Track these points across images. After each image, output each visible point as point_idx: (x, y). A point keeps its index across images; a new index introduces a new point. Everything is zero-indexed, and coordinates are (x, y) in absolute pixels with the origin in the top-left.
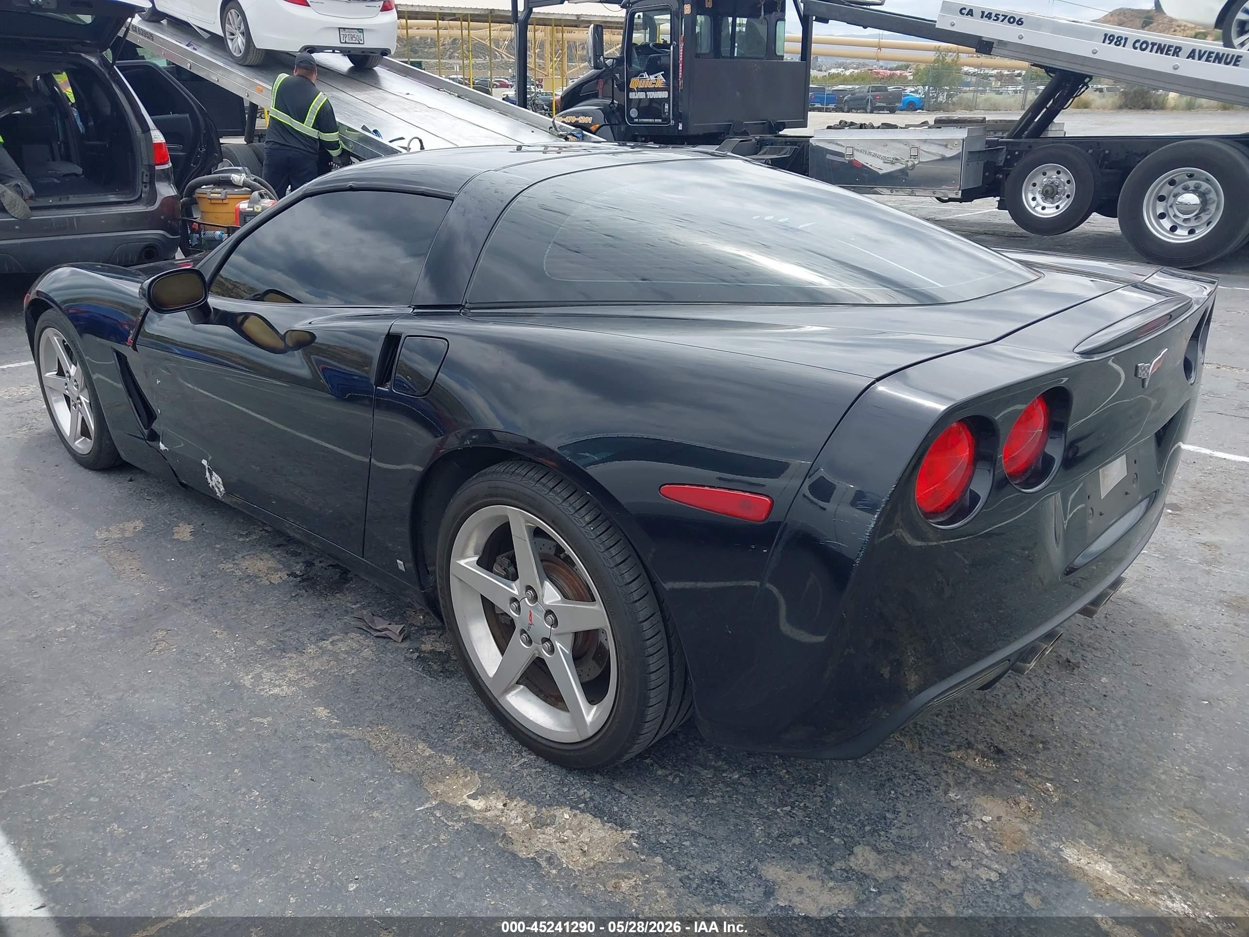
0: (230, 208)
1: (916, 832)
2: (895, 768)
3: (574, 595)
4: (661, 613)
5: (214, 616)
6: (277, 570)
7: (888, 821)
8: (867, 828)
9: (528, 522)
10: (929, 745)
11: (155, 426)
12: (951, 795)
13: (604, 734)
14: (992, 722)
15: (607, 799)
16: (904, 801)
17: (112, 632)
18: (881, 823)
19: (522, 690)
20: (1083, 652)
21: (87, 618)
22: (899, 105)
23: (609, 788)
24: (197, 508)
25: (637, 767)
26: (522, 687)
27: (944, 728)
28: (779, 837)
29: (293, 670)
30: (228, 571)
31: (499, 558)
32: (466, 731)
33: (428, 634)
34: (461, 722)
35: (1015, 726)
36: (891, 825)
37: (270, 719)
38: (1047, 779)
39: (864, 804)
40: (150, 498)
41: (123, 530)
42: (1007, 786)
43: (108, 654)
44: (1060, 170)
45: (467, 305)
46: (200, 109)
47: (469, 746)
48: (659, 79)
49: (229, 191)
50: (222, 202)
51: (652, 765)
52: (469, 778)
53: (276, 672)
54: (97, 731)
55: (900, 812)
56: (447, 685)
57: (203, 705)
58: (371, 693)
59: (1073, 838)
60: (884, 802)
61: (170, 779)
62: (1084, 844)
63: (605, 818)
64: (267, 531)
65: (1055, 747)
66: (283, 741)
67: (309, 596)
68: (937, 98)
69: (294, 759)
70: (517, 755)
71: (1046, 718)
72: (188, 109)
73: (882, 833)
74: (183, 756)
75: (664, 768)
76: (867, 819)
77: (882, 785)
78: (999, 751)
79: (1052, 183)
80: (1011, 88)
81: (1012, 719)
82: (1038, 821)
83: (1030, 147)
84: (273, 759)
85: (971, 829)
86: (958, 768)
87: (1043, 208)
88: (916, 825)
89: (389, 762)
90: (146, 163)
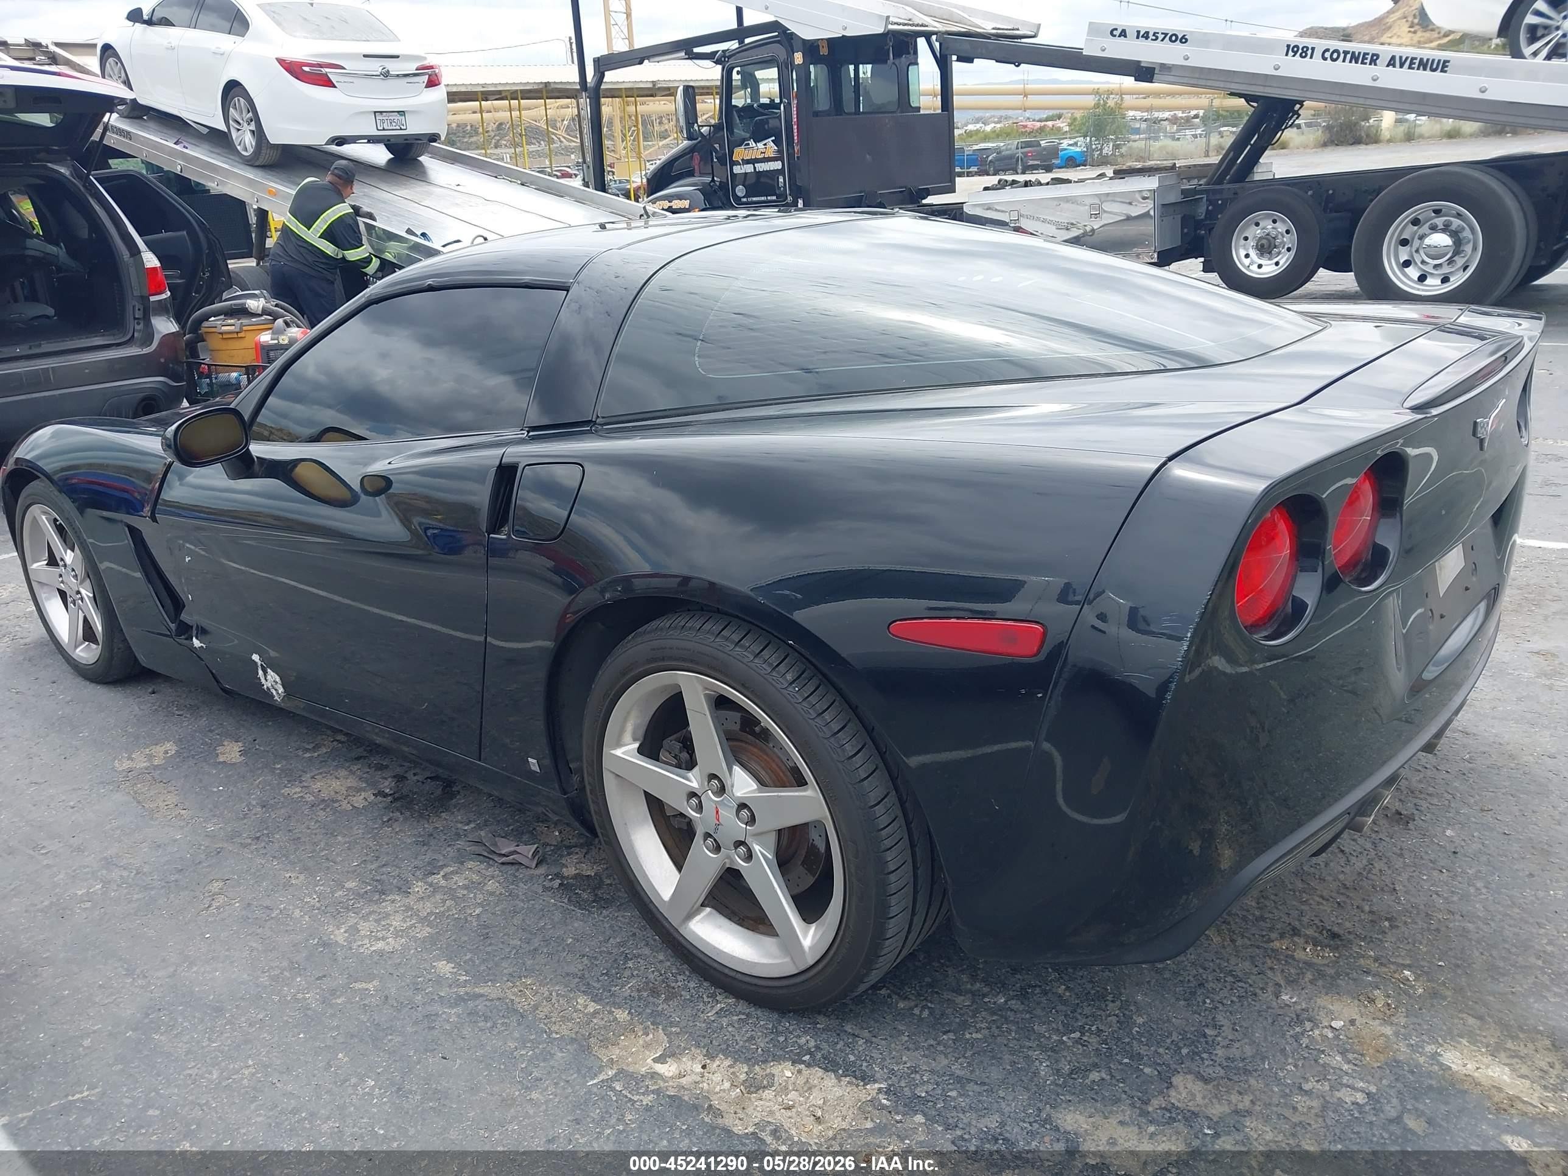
0: (249, 341)
1: (1249, 1051)
2: (1205, 969)
3: (773, 782)
4: (897, 793)
5: (284, 856)
6: (359, 790)
7: (1210, 1039)
8: (1185, 1051)
9: (707, 689)
10: (1243, 937)
11: (184, 616)
12: (1285, 997)
13: (831, 959)
14: (1317, 899)
15: (839, 1047)
16: (1226, 1012)
17: (152, 889)
18: (1200, 1043)
19: (710, 914)
20: (1417, 801)
21: (115, 874)
22: (1056, 162)
23: (838, 1032)
24: (245, 721)
25: (870, 1000)
26: (708, 909)
27: (1257, 913)
28: (1071, 1073)
29: (399, 917)
30: (296, 796)
31: (666, 743)
32: (638, 976)
33: (569, 854)
34: (630, 964)
35: (1348, 901)
36: (1214, 1044)
37: (376, 983)
38: (1402, 965)
39: (1174, 1020)
40: (181, 713)
41: (150, 757)
42: (1354, 980)
43: (149, 919)
44: (1276, 218)
45: (598, 421)
46: (200, 224)
47: (645, 994)
48: (769, 147)
49: (245, 321)
50: (236, 336)
51: (889, 996)
52: (651, 1036)
53: (376, 921)
54: (147, 1021)
55: (1223, 1026)
56: (605, 917)
57: (285, 973)
58: (506, 937)
59: (1452, 1037)
60: (1200, 1014)
61: (253, 1074)
62: (1467, 1044)
63: (840, 1072)
64: (339, 741)
65: (1405, 923)
66: (399, 1011)
67: (406, 819)
68: (1101, 150)
69: (416, 1032)
70: (710, 1000)
71: (1386, 888)
72: (185, 225)
73: (1205, 1056)
74: (267, 1043)
75: (906, 998)
76: (1182, 1039)
77: (1193, 994)
78: (1334, 936)
79: (1268, 235)
80: (1188, 132)
81: (1342, 894)
82: (1403, 1022)
83: (1235, 194)
84: (387, 1035)
85: (1319, 1038)
86: (1286, 961)
87: (1260, 266)
88: (1246, 1040)
89: (542, 1025)
90: (137, 293)
